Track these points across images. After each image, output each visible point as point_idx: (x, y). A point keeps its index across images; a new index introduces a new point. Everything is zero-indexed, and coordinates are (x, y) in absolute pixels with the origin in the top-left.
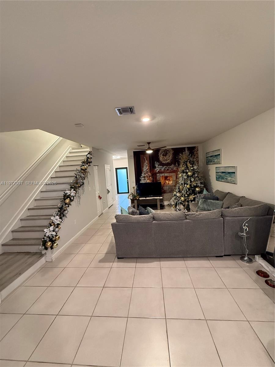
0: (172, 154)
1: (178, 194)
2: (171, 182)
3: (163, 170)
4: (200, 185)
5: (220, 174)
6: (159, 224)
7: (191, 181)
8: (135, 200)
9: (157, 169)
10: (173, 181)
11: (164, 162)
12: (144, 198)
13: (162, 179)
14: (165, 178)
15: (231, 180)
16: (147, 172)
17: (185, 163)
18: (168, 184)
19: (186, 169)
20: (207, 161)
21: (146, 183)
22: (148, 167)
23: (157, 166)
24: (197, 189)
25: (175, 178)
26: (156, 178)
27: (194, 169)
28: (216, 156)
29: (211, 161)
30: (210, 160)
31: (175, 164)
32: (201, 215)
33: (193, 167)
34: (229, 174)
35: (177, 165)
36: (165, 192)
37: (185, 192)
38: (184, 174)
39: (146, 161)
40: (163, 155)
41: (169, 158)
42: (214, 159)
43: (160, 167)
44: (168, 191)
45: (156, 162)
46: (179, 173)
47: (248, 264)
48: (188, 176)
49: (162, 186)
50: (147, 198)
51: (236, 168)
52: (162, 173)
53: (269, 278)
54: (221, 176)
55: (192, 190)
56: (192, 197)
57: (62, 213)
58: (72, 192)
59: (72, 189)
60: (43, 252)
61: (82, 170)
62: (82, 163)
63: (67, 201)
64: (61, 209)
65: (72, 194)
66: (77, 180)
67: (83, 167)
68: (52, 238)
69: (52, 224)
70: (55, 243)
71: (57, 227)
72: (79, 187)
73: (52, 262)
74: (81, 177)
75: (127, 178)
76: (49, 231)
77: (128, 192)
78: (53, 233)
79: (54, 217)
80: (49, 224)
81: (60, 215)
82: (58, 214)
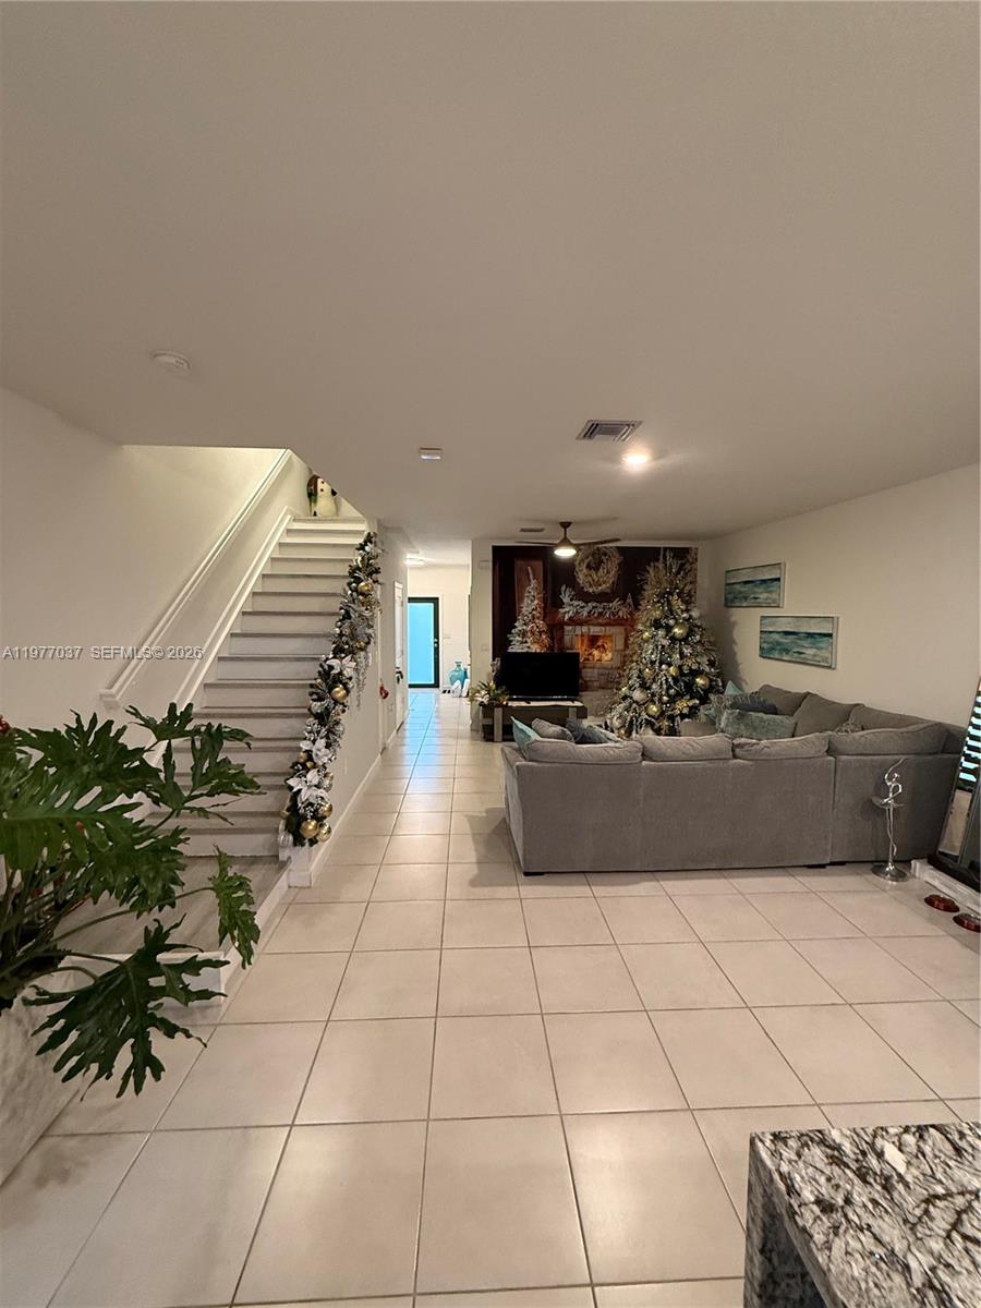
0: (619, 564)
1: (638, 695)
2: (607, 656)
3: (585, 614)
4: (707, 669)
5: (776, 636)
6: (660, 769)
7: (681, 654)
8: (498, 706)
9: (567, 612)
10: (614, 651)
11: (591, 590)
12: (523, 704)
13: (582, 644)
14: (589, 640)
15: (815, 656)
16: (533, 616)
17: (664, 596)
18: (600, 660)
19: (667, 617)
20: (730, 597)
21: (527, 653)
22: (536, 602)
23: (566, 600)
24: (700, 681)
25: (620, 645)
26: (562, 638)
27: (691, 617)
28: (764, 581)
29: (746, 598)
30: (741, 592)
31: (624, 599)
32: (777, 748)
33: (687, 611)
34: (809, 640)
35: (629, 601)
36: (586, 688)
37: (665, 686)
38: (661, 633)
39: (533, 582)
40: (588, 567)
41: (606, 578)
42: (755, 593)
43: (576, 603)
44: (596, 684)
45: (563, 588)
46: (640, 627)
47: (894, 883)
48: (673, 639)
49: (581, 666)
50: (533, 704)
51: (835, 620)
52: (581, 624)
53: (961, 912)
54: (779, 643)
55: (685, 684)
56: (682, 705)
57: (330, 731)
58: (347, 666)
59: (343, 655)
60: (283, 856)
61: (362, 594)
62: (354, 570)
63: (338, 692)
64: (322, 718)
65: (348, 672)
66: (353, 627)
67: (362, 584)
68: (317, 810)
69: (309, 764)
70: (322, 826)
71: (325, 776)
72: (361, 649)
73: (309, 887)
74: (360, 616)
75: (436, 636)
76: (305, 787)
77: (436, 685)
78: (321, 792)
79: (308, 742)
80: (296, 763)
81: (327, 737)
82: (318, 732)
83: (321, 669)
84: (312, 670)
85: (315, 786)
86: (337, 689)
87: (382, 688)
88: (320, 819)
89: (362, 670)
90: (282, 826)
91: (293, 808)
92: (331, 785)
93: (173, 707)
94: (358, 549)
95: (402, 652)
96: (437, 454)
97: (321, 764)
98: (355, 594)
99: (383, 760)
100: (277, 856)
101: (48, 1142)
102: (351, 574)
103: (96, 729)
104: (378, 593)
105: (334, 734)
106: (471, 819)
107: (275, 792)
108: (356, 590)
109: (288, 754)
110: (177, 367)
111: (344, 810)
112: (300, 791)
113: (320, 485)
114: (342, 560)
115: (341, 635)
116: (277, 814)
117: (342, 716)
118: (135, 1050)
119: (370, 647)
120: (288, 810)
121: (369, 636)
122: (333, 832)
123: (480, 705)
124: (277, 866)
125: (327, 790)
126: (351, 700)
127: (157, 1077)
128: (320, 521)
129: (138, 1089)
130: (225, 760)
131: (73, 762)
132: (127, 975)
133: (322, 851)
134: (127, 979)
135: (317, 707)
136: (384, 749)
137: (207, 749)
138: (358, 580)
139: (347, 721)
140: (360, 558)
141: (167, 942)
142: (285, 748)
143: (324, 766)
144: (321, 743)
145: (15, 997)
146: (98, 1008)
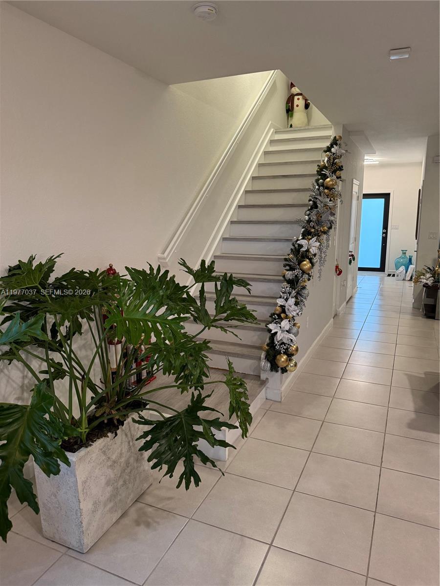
57: (298, 293)
58: (312, 246)
59: (310, 237)
60: (263, 376)
61: (327, 188)
62: (321, 169)
63: (305, 265)
64: (293, 283)
65: (313, 250)
66: (319, 215)
67: (328, 180)
68: (287, 349)
69: (283, 315)
70: (290, 360)
71: (294, 325)
72: (325, 233)
73: (280, 402)
74: (326, 205)
75: (385, 226)
76: (281, 331)
77: (382, 269)
78: (291, 336)
79: (283, 300)
80: (274, 314)
81: (296, 297)
82: (290, 293)
83: (293, 247)
84: (286, 248)
85: (287, 331)
86: (305, 262)
87: (337, 267)
88: (290, 355)
89: (324, 250)
90: (263, 355)
91: (272, 344)
92: (298, 332)
93: (203, 262)
94: (325, 152)
95: (355, 239)
96: (404, 53)
97: (291, 316)
98: (321, 188)
99: (335, 323)
100: (260, 376)
101: (139, 505)
102: (319, 172)
103: (160, 275)
104: (339, 187)
105: (300, 295)
106: (410, 377)
107: (259, 333)
108: (323, 185)
109: (267, 308)
110: (209, 14)
111: (305, 353)
112: (276, 333)
113: (296, 102)
114: (313, 162)
115: (309, 221)
116: (260, 348)
117: (308, 284)
118: (186, 464)
119: (332, 231)
120: (268, 345)
121: (331, 222)
122: (298, 365)
123: (424, 286)
124: (259, 382)
125: (296, 335)
126: (315, 272)
127: (197, 485)
128: (295, 131)
129: (187, 488)
130: (234, 299)
131: (154, 288)
132: (182, 420)
133: (290, 378)
134: (181, 422)
135: (289, 275)
136: (336, 315)
137: (224, 290)
138: (325, 177)
139: (311, 287)
140: (326, 159)
141: (203, 405)
142: (266, 303)
143: (293, 317)
144: (292, 301)
145: (125, 420)
146: (167, 434)
